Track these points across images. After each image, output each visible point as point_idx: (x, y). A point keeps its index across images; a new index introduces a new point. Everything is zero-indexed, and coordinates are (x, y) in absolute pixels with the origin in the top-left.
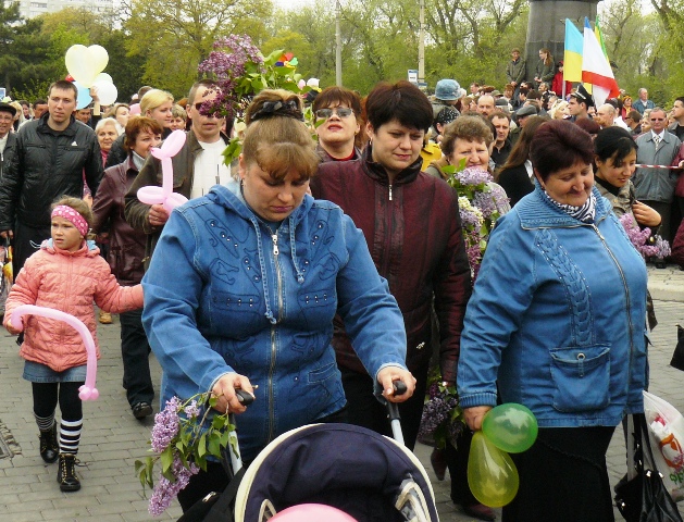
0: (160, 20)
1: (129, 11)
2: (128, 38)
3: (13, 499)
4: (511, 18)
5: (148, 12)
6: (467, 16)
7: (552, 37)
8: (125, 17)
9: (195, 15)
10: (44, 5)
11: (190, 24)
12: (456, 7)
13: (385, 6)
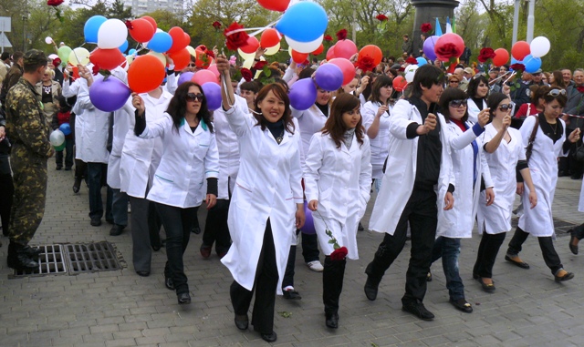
0: (208, 17)
1: (191, 12)
2: (192, 26)
3: (121, 294)
4: (405, 15)
5: (202, 12)
8: (189, 15)
9: (228, 14)
10: (145, 8)
11: (225, 19)
12: (373, 9)
13: (334, 8)
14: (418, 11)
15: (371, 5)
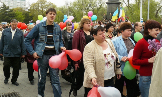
0: (35, 9)
1: (29, 8)
2: (30, 13)
5: (33, 8)
6: (92, 8)
7: (112, 11)
8: (29, 9)
9: (42, 8)
10: (13, 7)
11: (41, 10)
12: (90, 6)
13: (77, 6)
14: (108, 6)
15: (89, 5)
